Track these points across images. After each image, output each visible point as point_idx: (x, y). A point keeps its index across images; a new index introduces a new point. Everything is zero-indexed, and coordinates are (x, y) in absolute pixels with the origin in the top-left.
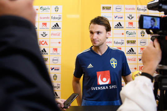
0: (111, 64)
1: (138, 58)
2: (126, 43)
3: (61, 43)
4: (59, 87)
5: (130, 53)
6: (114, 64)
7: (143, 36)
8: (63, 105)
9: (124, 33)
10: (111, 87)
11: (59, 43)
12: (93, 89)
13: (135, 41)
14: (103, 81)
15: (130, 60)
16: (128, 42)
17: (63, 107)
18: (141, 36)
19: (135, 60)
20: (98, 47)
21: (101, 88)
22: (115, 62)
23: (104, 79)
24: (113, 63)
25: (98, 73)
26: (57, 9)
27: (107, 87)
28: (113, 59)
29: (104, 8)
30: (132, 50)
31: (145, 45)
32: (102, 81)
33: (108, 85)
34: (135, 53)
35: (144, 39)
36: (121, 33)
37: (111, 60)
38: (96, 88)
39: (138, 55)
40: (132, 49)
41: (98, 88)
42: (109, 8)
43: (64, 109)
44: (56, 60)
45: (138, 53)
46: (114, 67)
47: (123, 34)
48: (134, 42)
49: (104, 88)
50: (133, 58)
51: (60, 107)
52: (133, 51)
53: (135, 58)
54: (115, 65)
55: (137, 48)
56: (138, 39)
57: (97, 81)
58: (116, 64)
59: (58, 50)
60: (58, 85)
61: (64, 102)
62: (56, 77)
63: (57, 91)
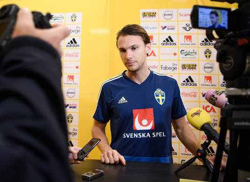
0: (156, 98)
1: (201, 92)
2: (181, 68)
3: (79, 67)
4: (75, 134)
5: (187, 85)
6: (160, 98)
7: (208, 57)
8: (76, 155)
9: (177, 53)
10: (155, 134)
11: (77, 67)
12: (127, 136)
13: (196, 66)
14: (143, 124)
15: (187, 95)
16: (184, 67)
17: (76, 158)
18: (205, 57)
19: (195, 96)
20: (134, 73)
21: (138, 136)
22: (162, 96)
23: (145, 122)
24: (158, 96)
25: (135, 111)
26: (74, 18)
27: (148, 134)
28: (158, 91)
29: (144, 15)
30: (190, 80)
31: (212, 71)
32: (141, 124)
33: (150, 131)
34: (196, 85)
35: (210, 62)
36: (173, 53)
37: (155, 92)
38: (131, 135)
39: (200, 88)
40: (190, 77)
41: (133, 135)
42: (153, 15)
43: (79, 162)
44: (71, 93)
45: (201, 84)
46: (161, 103)
47: (175, 54)
48: (194, 67)
49: (144, 135)
50: (192, 92)
51: (72, 158)
52: (192, 81)
53: (196, 93)
54: (163, 100)
55: (198, 76)
56: (200, 62)
57: (132, 123)
58: (164, 98)
59: (75, 77)
60: (74, 130)
61: (78, 152)
62: (72, 119)
63: (72, 138)
